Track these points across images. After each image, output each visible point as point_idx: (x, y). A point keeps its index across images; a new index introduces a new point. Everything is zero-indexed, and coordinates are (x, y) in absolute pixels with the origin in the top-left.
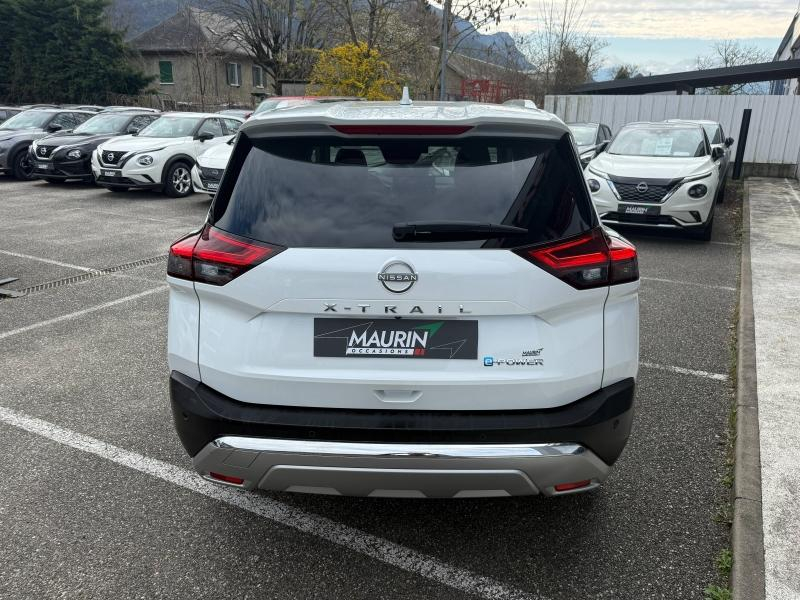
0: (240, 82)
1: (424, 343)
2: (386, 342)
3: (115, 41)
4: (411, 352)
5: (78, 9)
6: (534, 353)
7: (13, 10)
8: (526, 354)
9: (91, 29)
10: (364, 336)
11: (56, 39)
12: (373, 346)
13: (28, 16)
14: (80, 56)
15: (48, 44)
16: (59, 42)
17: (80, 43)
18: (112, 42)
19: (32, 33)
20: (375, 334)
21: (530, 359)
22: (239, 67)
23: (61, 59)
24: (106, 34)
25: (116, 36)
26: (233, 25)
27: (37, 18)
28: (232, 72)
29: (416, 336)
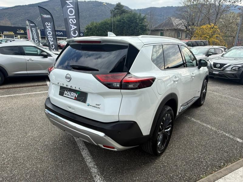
0: (181, 37)
1: (76, 96)
2: (70, 94)
3: (145, 27)
4: (74, 98)
5: (138, 20)
6: (99, 105)
7: (125, 21)
8: (97, 105)
9: (140, 25)
10: (67, 92)
11: (132, 27)
12: (68, 95)
13: (128, 22)
14: (137, 31)
15: (131, 29)
16: (133, 28)
17: (137, 28)
18: (144, 27)
19: (128, 26)
20: (69, 92)
21: (97, 106)
22: (182, 33)
23: (133, 32)
24: (143, 26)
25: (146, 26)
26: (181, 22)
27: (130, 23)
28: (180, 34)
29: (75, 94)
